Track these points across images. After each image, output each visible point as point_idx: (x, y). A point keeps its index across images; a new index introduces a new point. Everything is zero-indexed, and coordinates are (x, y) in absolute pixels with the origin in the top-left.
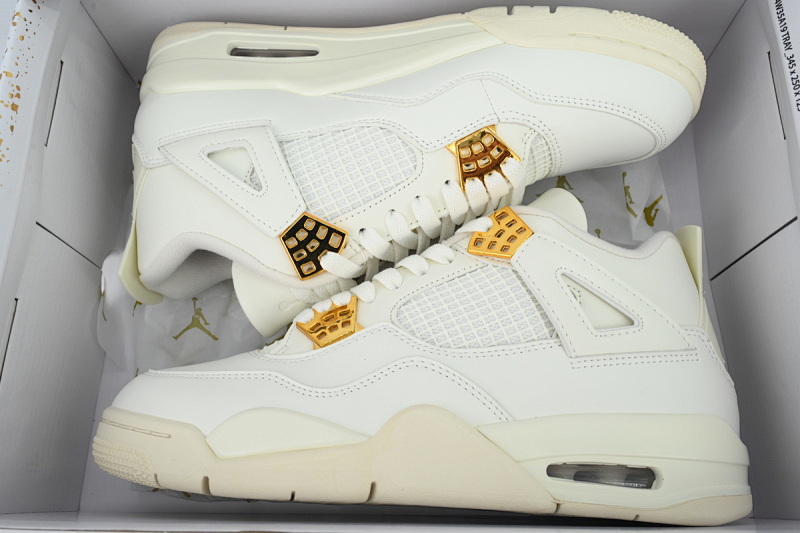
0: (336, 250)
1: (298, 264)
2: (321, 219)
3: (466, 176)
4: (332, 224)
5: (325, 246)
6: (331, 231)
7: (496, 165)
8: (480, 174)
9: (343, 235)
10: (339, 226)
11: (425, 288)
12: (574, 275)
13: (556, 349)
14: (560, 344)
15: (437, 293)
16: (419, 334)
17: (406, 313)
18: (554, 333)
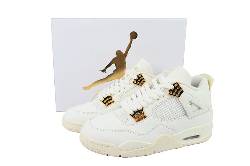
0: (135, 80)
1: (142, 76)
2: (138, 86)
3: (111, 96)
4: (136, 85)
5: (137, 80)
6: (136, 83)
7: (105, 99)
8: (108, 97)
9: (134, 83)
10: (135, 84)
11: (159, 104)
12: (192, 101)
13: (186, 117)
14: (187, 116)
15: (162, 106)
16: (159, 117)
17: (156, 112)
18: (186, 114)
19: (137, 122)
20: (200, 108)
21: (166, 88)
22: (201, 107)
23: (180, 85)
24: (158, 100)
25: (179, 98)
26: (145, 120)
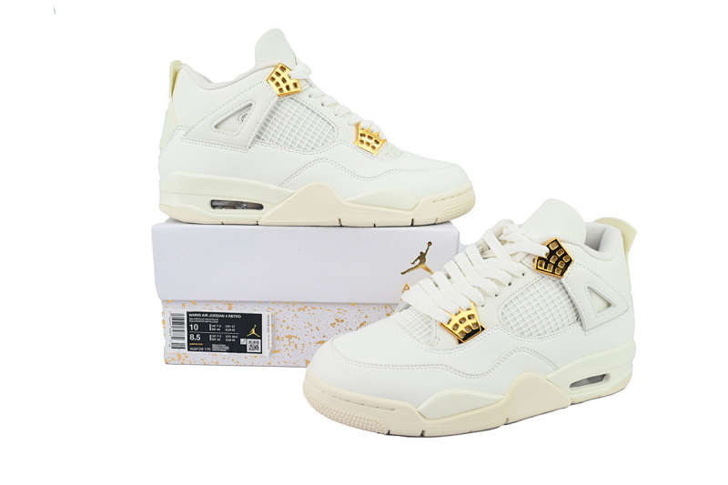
11: (514, 296)
12: (592, 286)
13: (580, 327)
14: (581, 325)
15: (521, 299)
16: (515, 329)
17: (506, 315)
18: (579, 318)
19: (460, 342)
20: (609, 305)
21: (529, 254)
22: (611, 300)
23: (562, 244)
24: (510, 284)
25: (563, 279)
26: (482, 337)
